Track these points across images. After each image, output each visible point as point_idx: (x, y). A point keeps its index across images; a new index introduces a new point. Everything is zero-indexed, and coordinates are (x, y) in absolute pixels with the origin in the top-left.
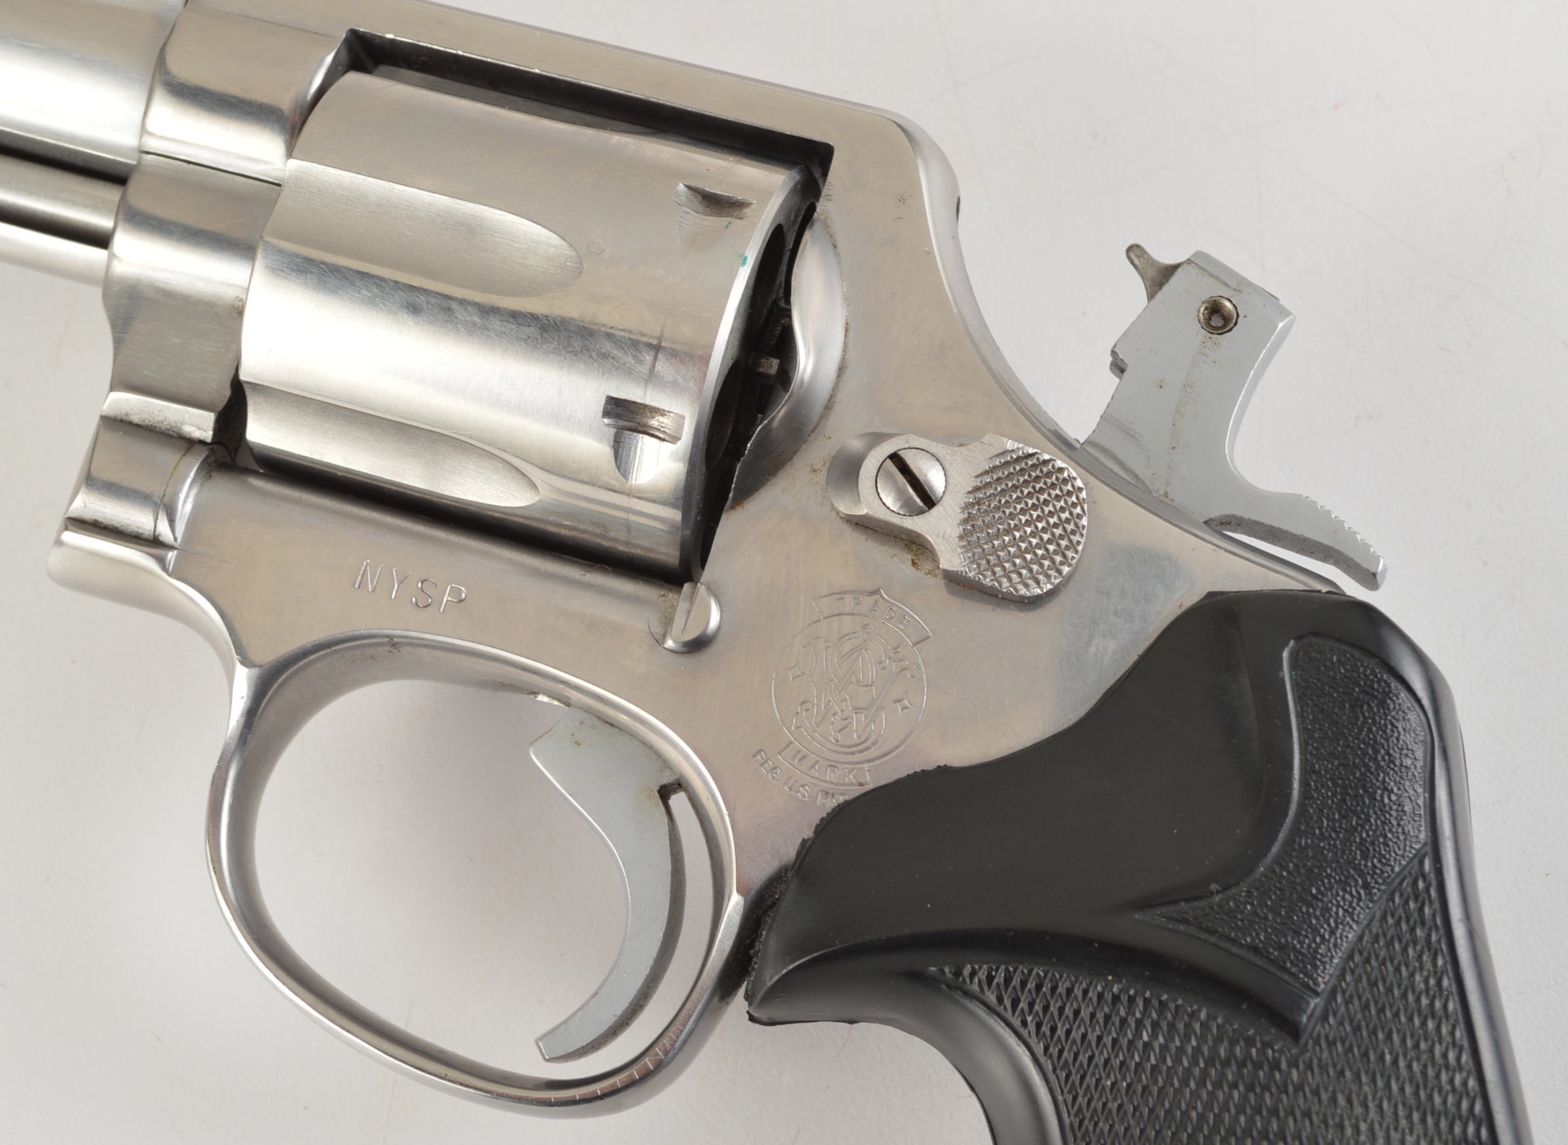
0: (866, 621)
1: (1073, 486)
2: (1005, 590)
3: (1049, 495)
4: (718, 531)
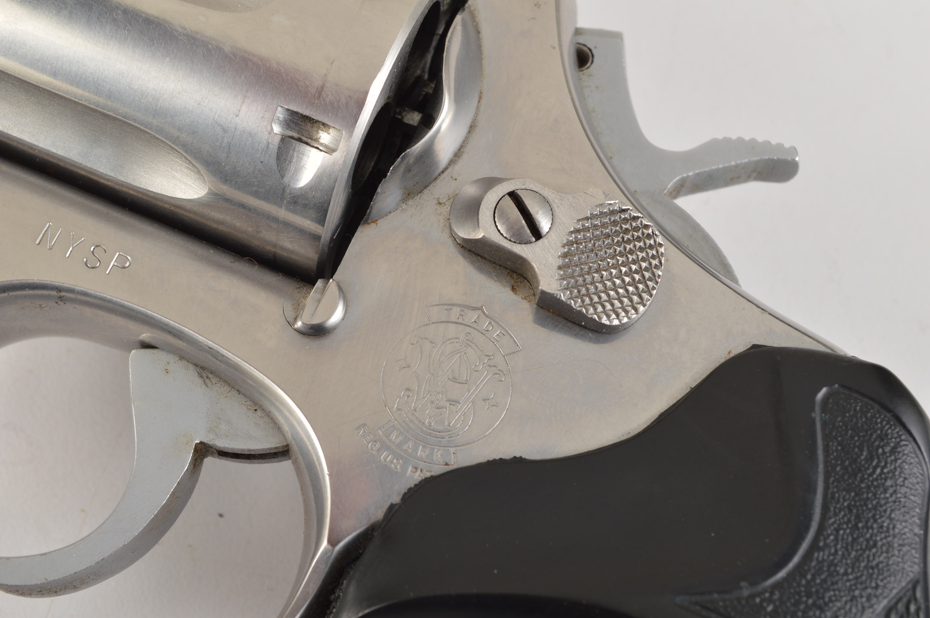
0: (468, 330)
1: (655, 241)
2: (590, 316)
3: (635, 246)
4: (352, 241)
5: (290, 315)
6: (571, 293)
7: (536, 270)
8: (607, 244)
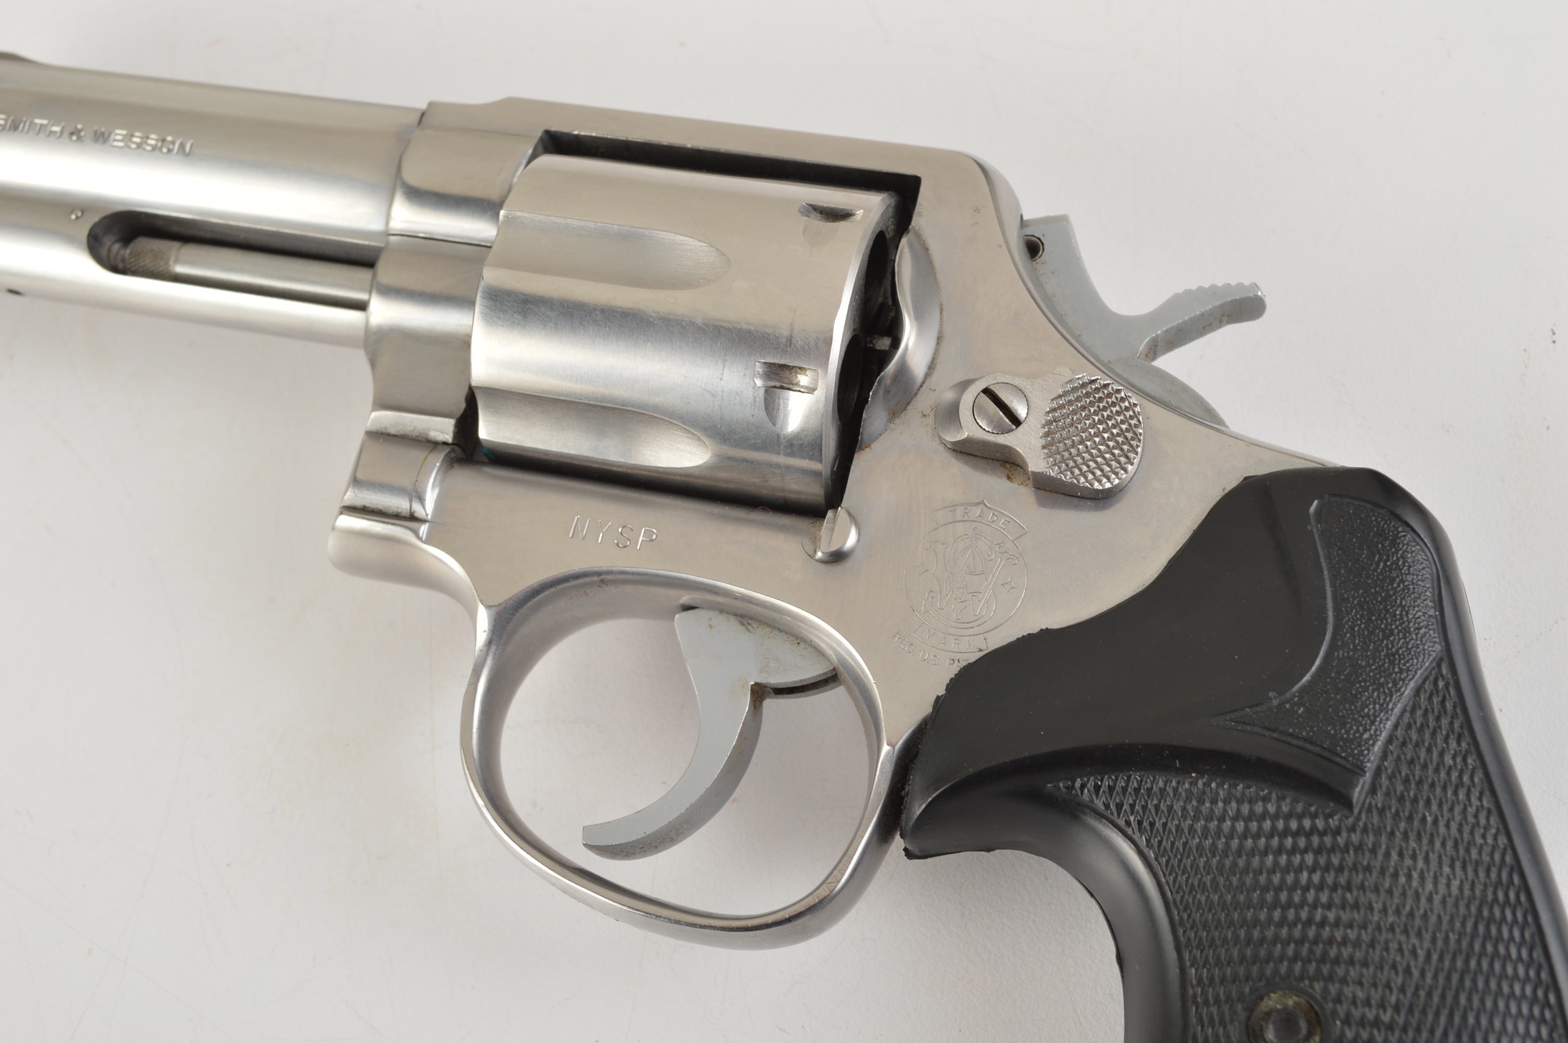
0: (975, 525)
1: (1129, 403)
2: (1082, 485)
3: (1112, 412)
4: (852, 468)
5: (810, 549)
6: (1060, 468)
7: (1022, 454)
8: (1085, 416)
